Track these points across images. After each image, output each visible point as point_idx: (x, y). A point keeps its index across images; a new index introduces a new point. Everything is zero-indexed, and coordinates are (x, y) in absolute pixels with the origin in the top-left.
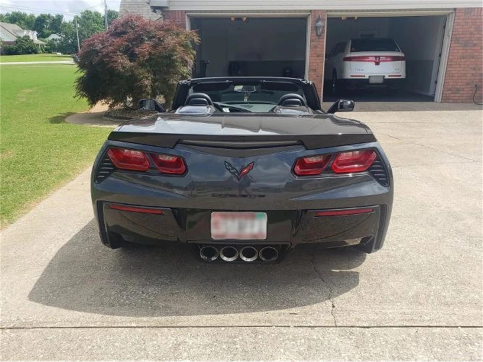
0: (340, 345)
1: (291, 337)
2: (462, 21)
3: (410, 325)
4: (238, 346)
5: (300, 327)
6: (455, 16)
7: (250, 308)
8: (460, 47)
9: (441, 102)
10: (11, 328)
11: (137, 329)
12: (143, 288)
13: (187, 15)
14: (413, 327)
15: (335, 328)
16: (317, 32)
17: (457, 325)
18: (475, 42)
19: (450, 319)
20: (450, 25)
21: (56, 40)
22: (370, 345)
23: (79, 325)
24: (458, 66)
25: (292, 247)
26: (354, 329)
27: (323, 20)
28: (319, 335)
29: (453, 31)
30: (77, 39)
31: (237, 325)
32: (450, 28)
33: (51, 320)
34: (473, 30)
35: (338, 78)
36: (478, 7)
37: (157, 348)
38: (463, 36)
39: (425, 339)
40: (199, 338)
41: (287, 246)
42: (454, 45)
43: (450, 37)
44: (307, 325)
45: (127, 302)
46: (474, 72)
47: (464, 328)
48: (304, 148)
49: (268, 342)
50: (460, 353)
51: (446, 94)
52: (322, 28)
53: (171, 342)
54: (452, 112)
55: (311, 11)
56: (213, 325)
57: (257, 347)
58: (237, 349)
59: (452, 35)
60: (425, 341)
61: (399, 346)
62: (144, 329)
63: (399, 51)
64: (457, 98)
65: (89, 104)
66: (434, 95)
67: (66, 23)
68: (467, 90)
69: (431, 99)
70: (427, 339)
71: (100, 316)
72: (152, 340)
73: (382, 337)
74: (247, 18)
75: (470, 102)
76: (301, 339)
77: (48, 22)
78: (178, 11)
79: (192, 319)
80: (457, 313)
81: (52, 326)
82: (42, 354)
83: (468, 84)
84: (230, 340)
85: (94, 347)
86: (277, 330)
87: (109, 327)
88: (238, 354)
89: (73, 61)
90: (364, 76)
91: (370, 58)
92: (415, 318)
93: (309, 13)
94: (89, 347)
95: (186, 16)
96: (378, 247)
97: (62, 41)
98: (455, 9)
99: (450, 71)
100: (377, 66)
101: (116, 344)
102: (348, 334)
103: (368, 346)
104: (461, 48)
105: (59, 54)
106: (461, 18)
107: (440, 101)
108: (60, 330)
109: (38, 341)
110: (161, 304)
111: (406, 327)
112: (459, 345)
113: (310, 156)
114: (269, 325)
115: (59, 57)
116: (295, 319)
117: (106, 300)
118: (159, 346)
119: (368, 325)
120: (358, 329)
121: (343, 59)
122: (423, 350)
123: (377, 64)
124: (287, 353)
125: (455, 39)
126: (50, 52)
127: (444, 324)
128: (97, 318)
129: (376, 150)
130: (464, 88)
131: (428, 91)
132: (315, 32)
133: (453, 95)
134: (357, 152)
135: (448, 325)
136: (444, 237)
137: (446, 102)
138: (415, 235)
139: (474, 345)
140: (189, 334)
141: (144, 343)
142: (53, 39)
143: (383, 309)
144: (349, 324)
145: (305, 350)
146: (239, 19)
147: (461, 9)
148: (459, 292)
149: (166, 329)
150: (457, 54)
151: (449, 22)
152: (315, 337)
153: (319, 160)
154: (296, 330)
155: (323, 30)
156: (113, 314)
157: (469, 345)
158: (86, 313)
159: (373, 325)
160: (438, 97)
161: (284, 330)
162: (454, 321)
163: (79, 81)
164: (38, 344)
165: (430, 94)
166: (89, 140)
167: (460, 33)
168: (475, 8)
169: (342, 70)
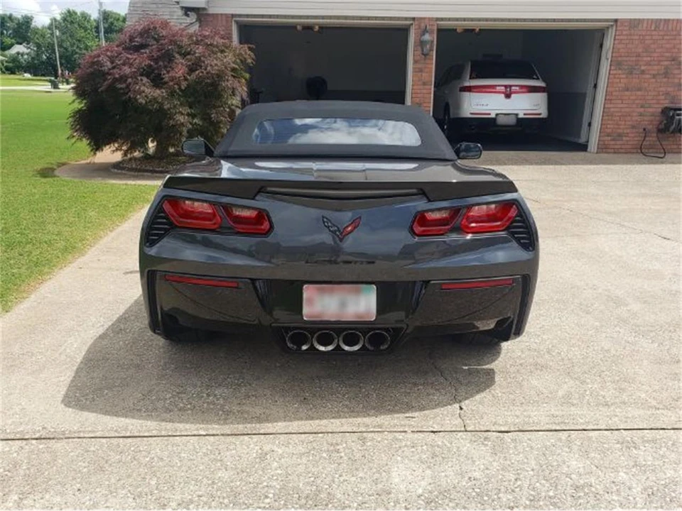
0: (473, 451)
1: (409, 443)
2: (625, 37)
3: (560, 429)
4: (343, 454)
5: (420, 432)
6: (616, 30)
7: (353, 413)
8: (623, 74)
9: (597, 153)
10: (37, 439)
11: (207, 437)
12: (207, 390)
13: (235, 21)
14: (565, 430)
15: (465, 433)
16: (423, 51)
17: (620, 428)
18: (643, 68)
19: (610, 422)
20: (608, 43)
21: (22, 55)
22: (511, 452)
23: (128, 434)
24: (620, 102)
25: (408, 331)
26: (489, 433)
27: (431, 32)
28: (445, 441)
29: (612, 53)
30: (55, 54)
31: (338, 430)
32: (609, 48)
33: (90, 429)
34: (640, 50)
35: (452, 116)
36: (648, 17)
37: (237, 458)
38: (627, 59)
39: (579, 444)
40: (291, 447)
41: (401, 329)
42: (615, 72)
43: (610, 60)
44: (428, 430)
45: (189, 406)
46: (642, 110)
47: (627, 431)
48: (425, 198)
49: (380, 450)
50: (622, 458)
51: (604, 141)
52: (430, 43)
53: (255, 451)
54: (612, 167)
55: (414, 19)
56: (307, 431)
57: (366, 455)
58: (341, 457)
59: (612, 57)
60: (579, 446)
61: (547, 452)
62: (216, 437)
63: (538, 79)
64: (619, 147)
65: (92, 150)
66: (588, 142)
67: (38, 29)
68: (633, 135)
69: (584, 147)
70: (582, 444)
71: (155, 423)
72: (228, 449)
73: (526, 442)
74: (320, 27)
75: (637, 152)
76: (422, 446)
77: (9, 27)
78: (222, 14)
79: (280, 426)
80: (618, 414)
81: (92, 435)
82: (85, 467)
83: (633, 127)
84: (332, 448)
85: (153, 458)
86: (390, 436)
87: (170, 436)
88: (343, 463)
89: (50, 87)
90: (490, 114)
91: (498, 88)
92: (566, 421)
93: (411, 22)
94: (148, 459)
95: (233, 22)
96: (518, 332)
97: (33, 56)
98: (616, 21)
99: (609, 108)
100: (508, 100)
101: (183, 455)
102: (482, 440)
103: (508, 452)
104: (624, 76)
105: (27, 75)
106: (624, 33)
107: (595, 151)
108: (104, 440)
109: (77, 453)
110: (235, 408)
111: (556, 430)
112: (622, 449)
113: (432, 210)
114: (380, 430)
115: (29, 80)
116: (413, 423)
117: (160, 404)
118: (240, 457)
119: (506, 429)
120: (494, 433)
121: (458, 89)
122: (577, 456)
123: (508, 96)
124: (407, 461)
125: (616, 63)
126: (13, 73)
127: (603, 427)
128: (151, 426)
129: (516, 203)
130: (628, 133)
131: (579, 136)
132: (419, 48)
133: (613, 143)
134: (493, 206)
135: (608, 428)
136: (602, 326)
137: (603, 152)
138: (564, 324)
139: (639, 449)
140: (277, 442)
141: (219, 453)
142: (18, 53)
143: (525, 411)
144: (483, 429)
145: (428, 458)
146: (308, 28)
147: (624, 21)
148: (622, 390)
149: (246, 438)
150: (619, 85)
151: (607, 37)
152: (440, 443)
153: (444, 216)
154: (416, 435)
155: (432, 46)
156: (171, 421)
157: (634, 449)
158: (134, 420)
159: (513, 429)
160: (593, 145)
161: (400, 436)
162: (616, 422)
163: (73, 116)
164: (78, 456)
165: (582, 140)
166: (99, 200)
167: (623, 54)
168: (644, 19)
169: (458, 106)
